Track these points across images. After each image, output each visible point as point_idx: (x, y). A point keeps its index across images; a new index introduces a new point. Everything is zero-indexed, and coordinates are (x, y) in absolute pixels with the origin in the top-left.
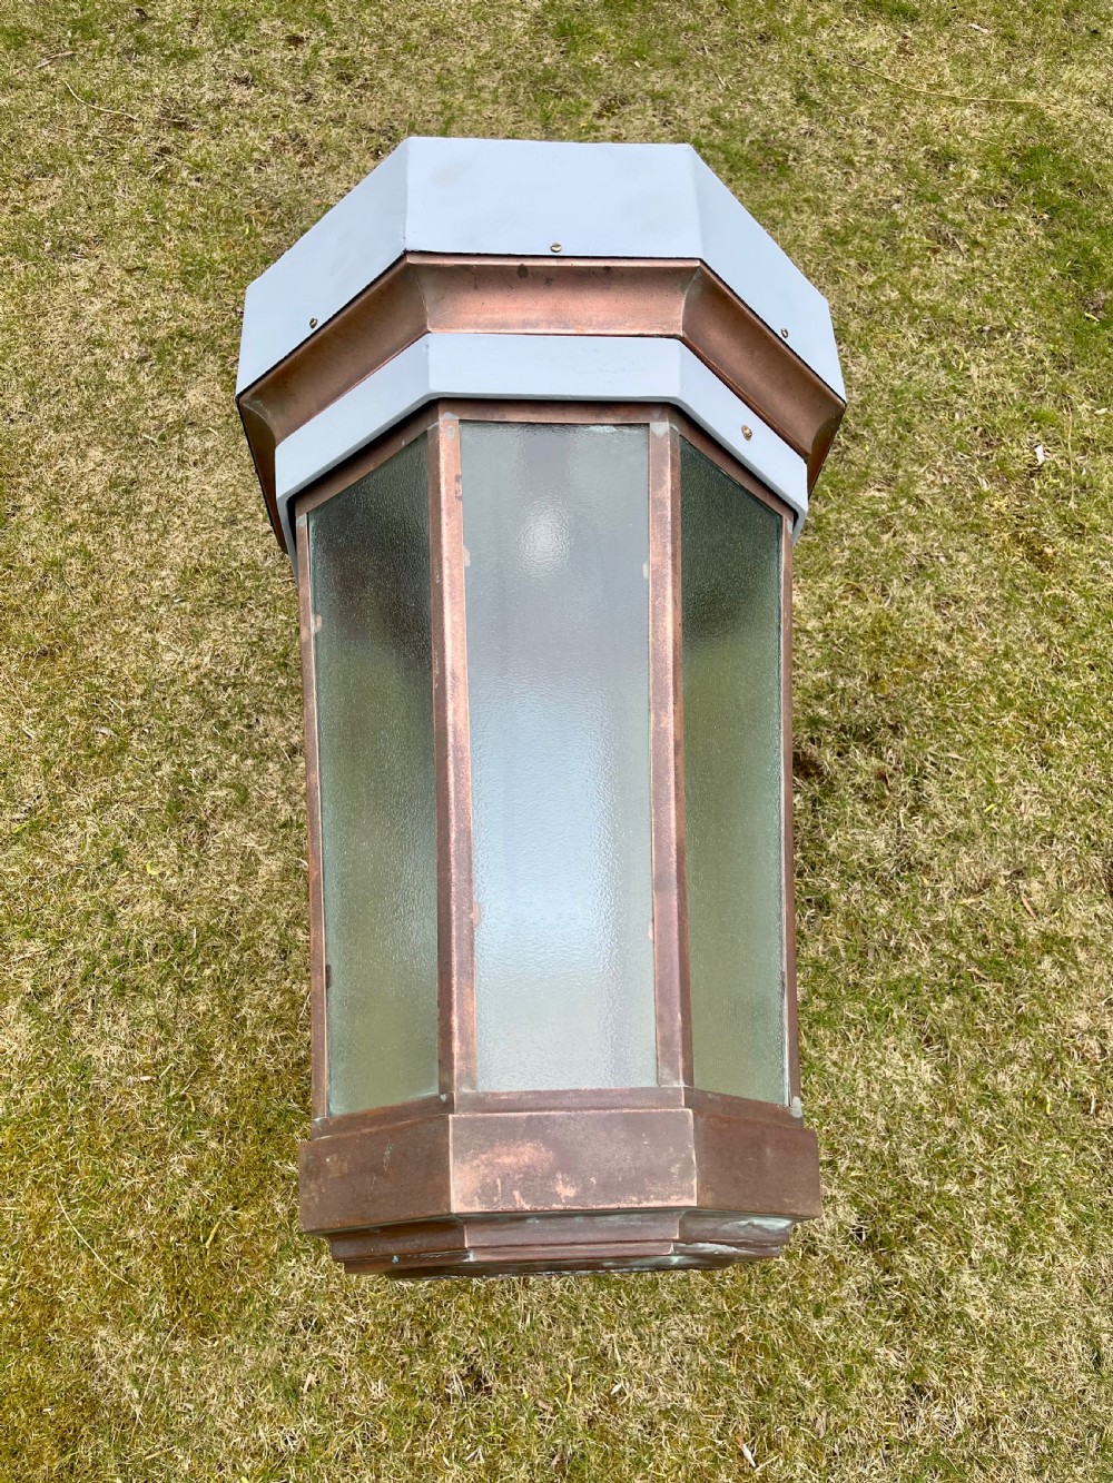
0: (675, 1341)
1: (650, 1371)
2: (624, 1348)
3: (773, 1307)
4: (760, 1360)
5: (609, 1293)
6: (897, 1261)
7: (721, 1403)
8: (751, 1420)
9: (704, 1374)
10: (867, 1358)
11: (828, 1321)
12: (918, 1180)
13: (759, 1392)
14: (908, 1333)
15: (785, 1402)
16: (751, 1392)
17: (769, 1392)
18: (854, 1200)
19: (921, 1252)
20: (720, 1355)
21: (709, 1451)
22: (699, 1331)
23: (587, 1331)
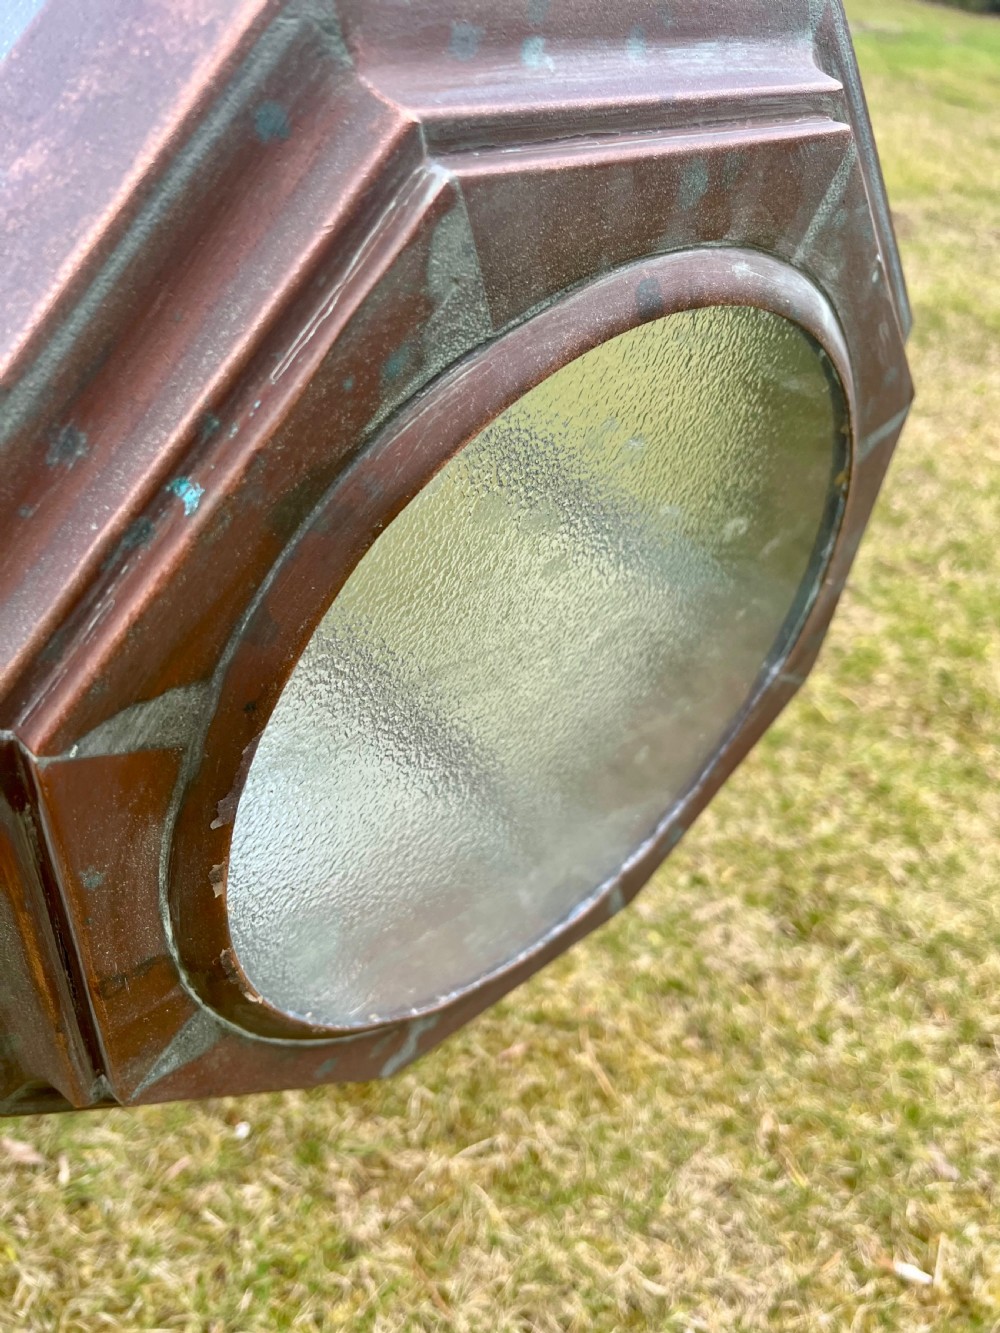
0: (707, 1207)
1: (710, 1273)
2: (652, 1272)
3: (774, 1070)
4: (817, 1142)
5: (577, 1212)
6: (839, 931)
7: (824, 1240)
8: (875, 1226)
9: (774, 1218)
10: (912, 1051)
11: (840, 1038)
12: (785, 842)
13: (851, 1182)
14: (918, 989)
15: (886, 1169)
16: (844, 1193)
17: (860, 1172)
18: (751, 900)
19: (854, 904)
20: (772, 1176)
21: (868, 1313)
22: (725, 1166)
23: (588, 1294)
